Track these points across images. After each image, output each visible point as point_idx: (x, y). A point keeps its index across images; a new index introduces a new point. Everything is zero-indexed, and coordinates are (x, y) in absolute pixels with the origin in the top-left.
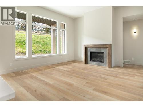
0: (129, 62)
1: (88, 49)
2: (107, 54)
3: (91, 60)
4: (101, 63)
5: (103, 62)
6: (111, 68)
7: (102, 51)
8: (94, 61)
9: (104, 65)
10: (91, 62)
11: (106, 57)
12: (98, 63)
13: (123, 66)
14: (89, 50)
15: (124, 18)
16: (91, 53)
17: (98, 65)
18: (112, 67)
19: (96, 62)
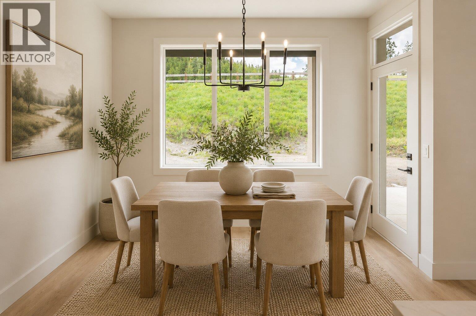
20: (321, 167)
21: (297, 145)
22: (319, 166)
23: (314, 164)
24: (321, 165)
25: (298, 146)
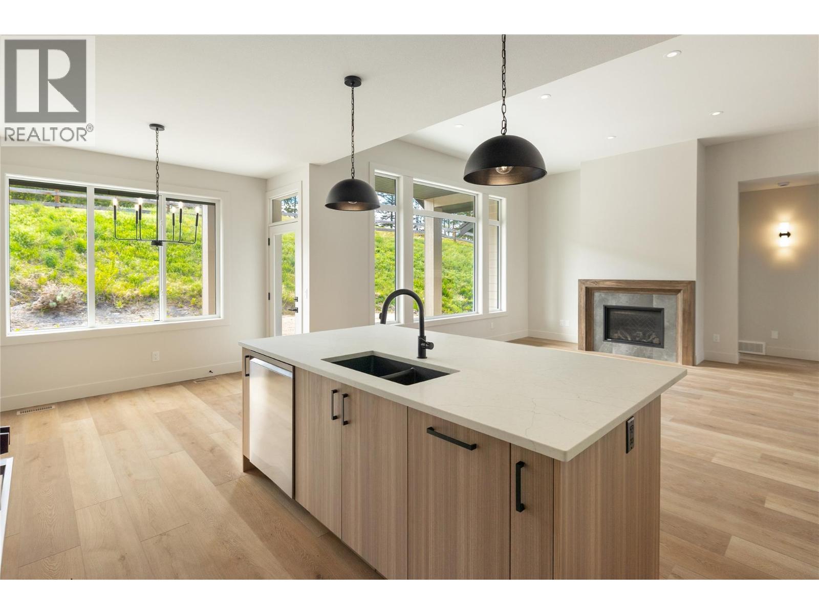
0: (759, 347)
1: (597, 296)
2: (676, 314)
3: (607, 336)
4: (649, 348)
5: (661, 345)
6: (694, 365)
7: (656, 304)
8: (619, 340)
9: (666, 357)
10: (608, 344)
11: (675, 326)
12: (638, 347)
13: (737, 362)
14: (600, 301)
15: (741, 184)
16: (608, 310)
17: (637, 354)
18: (698, 362)
19: (631, 346)
20: (222, 317)
21: (180, 309)
22: (220, 317)
23: (214, 315)
24: (222, 316)
25: (181, 311)
